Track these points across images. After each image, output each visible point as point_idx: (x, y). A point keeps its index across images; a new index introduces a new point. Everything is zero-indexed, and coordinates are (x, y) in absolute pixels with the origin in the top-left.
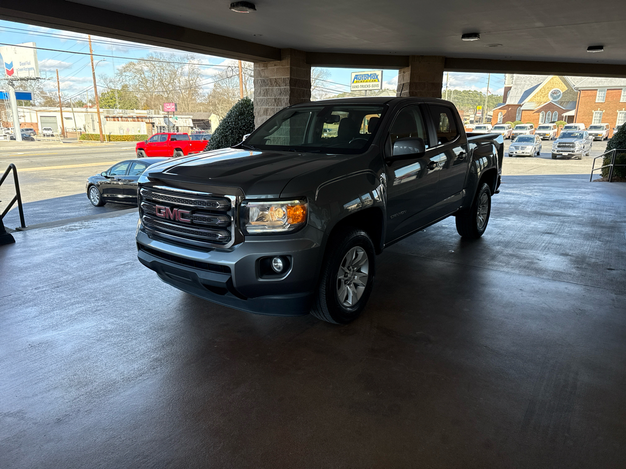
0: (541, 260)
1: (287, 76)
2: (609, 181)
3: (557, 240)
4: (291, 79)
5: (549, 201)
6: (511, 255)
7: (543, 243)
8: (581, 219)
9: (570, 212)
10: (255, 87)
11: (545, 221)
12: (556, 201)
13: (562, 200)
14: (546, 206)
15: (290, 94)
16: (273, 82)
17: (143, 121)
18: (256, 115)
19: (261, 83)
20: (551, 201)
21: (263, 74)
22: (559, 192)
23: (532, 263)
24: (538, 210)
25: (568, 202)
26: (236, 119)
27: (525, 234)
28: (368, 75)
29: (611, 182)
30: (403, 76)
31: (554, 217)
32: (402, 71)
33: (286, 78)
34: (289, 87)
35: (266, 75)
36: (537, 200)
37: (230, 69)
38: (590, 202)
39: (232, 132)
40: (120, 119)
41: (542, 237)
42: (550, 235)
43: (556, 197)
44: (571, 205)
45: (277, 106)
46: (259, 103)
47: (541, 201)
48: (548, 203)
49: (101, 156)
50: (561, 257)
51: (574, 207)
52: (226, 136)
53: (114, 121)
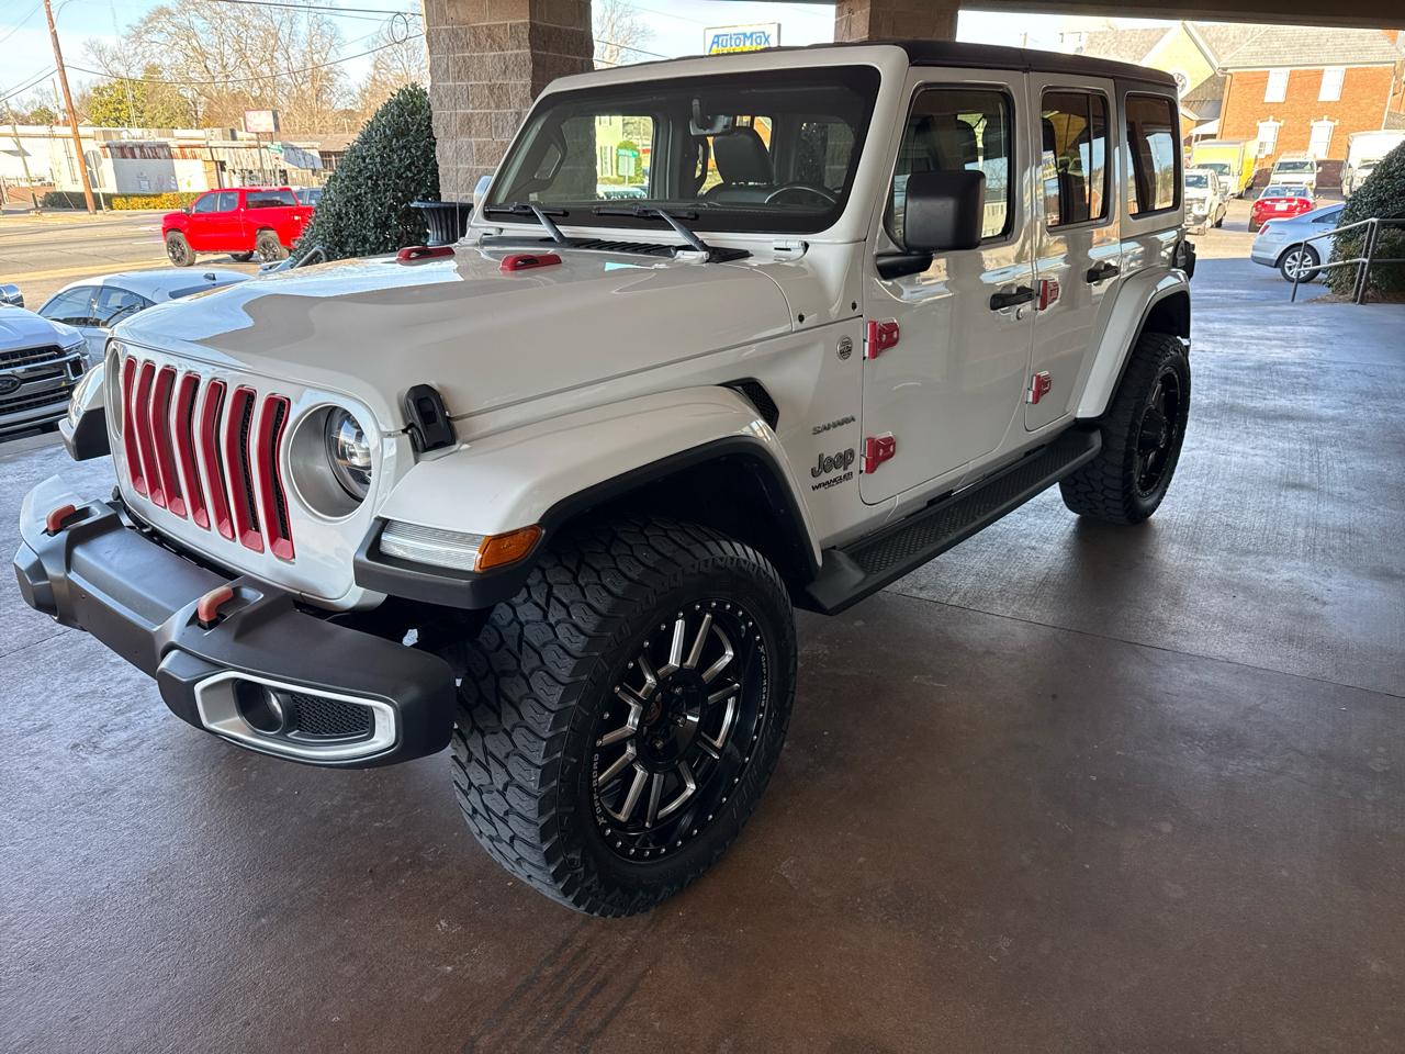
0: (1325, 603)
1: (522, 18)
2: (1355, 301)
3: (1334, 514)
4: (533, 28)
5: (1242, 369)
6: (1225, 585)
7: (1297, 525)
8: (1356, 427)
9: (1311, 403)
10: (431, 52)
11: (1266, 441)
12: (1260, 368)
13: (1275, 364)
14: (1241, 384)
15: (533, 72)
16: (483, 37)
17: (195, 158)
18: (438, 133)
19: (447, 41)
20: (1248, 368)
21: (451, 13)
22: (1252, 337)
23: (1300, 615)
24: (1228, 400)
25: (1293, 369)
26: (385, 148)
27: (1230, 490)
28: (745, 34)
29: (1361, 303)
30: (849, 22)
31: (1281, 424)
32: (846, 9)
33: (517, 26)
34: (528, 51)
35: (462, 17)
36: (1212, 366)
37: (399, 17)
38: (1348, 367)
39: (376, 185)
40: (137, 151)
41: (1282, 499)
42: (1305, 494)
43: (1255, 354)
44: (1302, 380)
45: (498, 107)
46: (445, 101)
47: (1224, 367)
48: (1242, 376)
49: (82, 251)
50: (1377, 584)
51: (1316, 388)
52: (357, 198)
53: (124, 157)
